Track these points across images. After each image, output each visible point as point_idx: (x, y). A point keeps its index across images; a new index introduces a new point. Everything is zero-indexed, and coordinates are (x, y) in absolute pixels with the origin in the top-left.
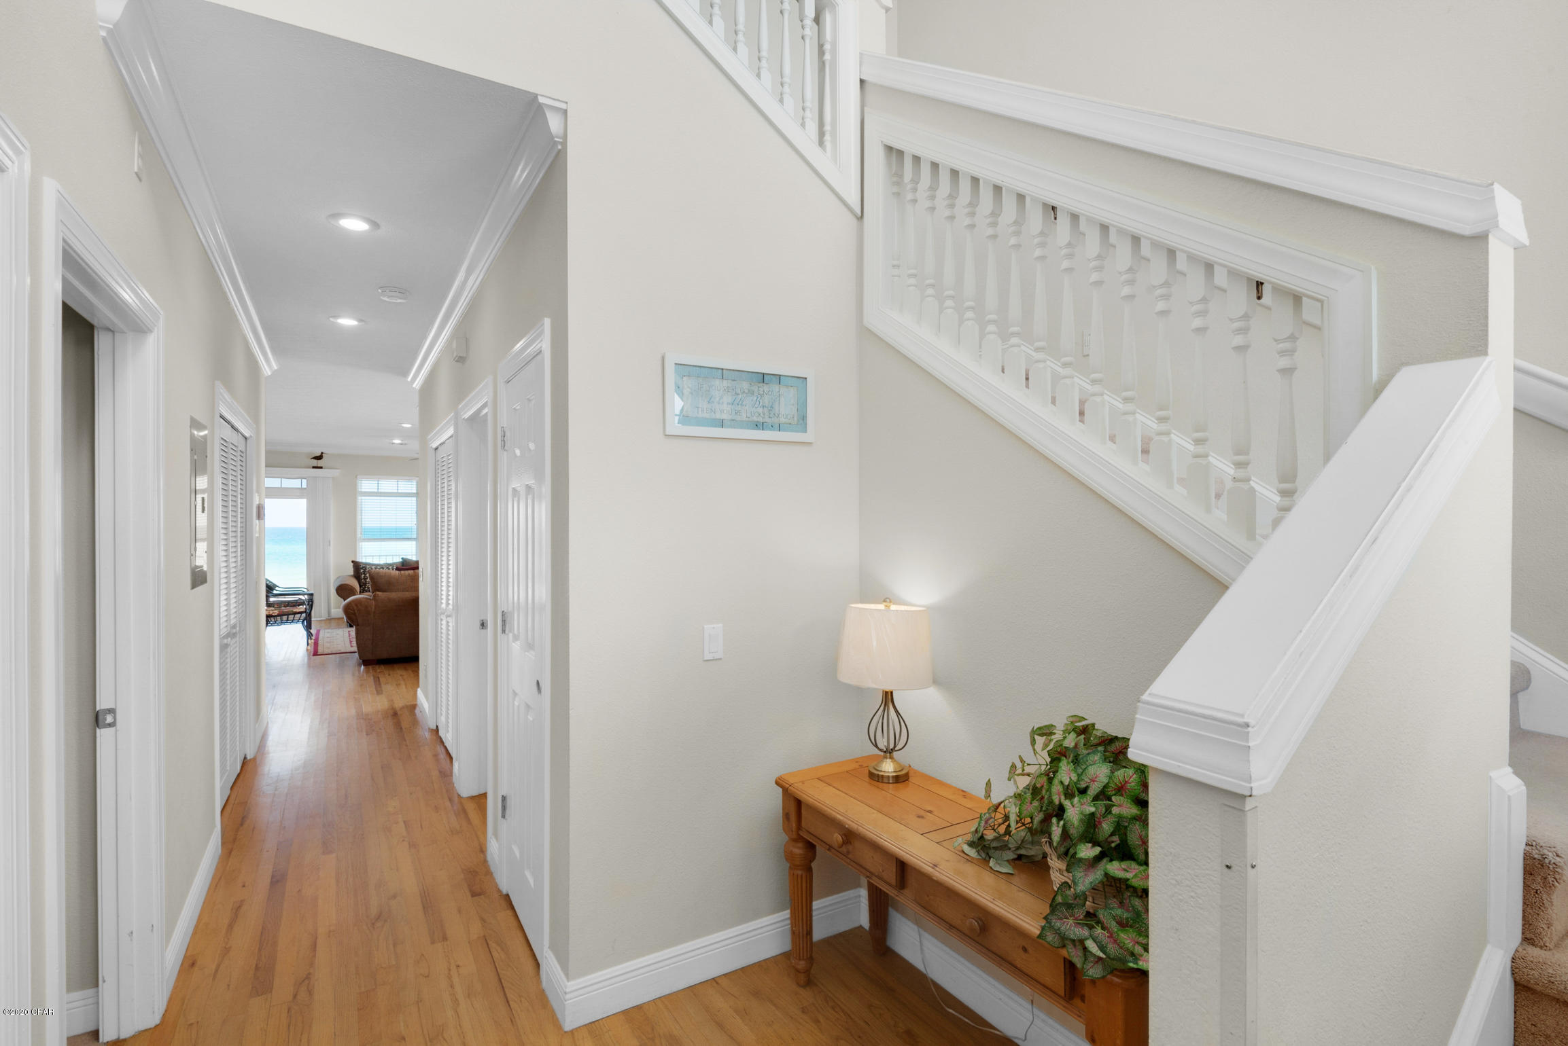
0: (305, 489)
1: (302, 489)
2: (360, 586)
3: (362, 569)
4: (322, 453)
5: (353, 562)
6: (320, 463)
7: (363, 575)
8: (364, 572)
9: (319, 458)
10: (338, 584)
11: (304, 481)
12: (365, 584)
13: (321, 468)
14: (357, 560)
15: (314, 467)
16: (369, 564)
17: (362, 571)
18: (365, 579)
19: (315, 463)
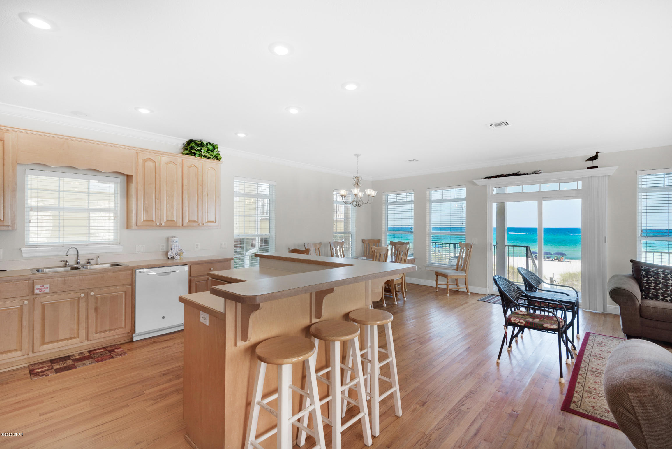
0: (580, 189)
1: (578, 190)
2: (642, 291)
3: (644, 270)
4: (597, 153)
5: (632, 261)
6: (595, 163)
7: (645, 279)
8: (647, 275)
9: (595, 158)
10: (612, 287)
11: (580, 183)
12: (649, 289)
13: (597, 167)
14: (638, 260)
15: (588, 168)
16: (653, 266)
17: (644, 273)
18: (649, 283)
19: (590, 163)
